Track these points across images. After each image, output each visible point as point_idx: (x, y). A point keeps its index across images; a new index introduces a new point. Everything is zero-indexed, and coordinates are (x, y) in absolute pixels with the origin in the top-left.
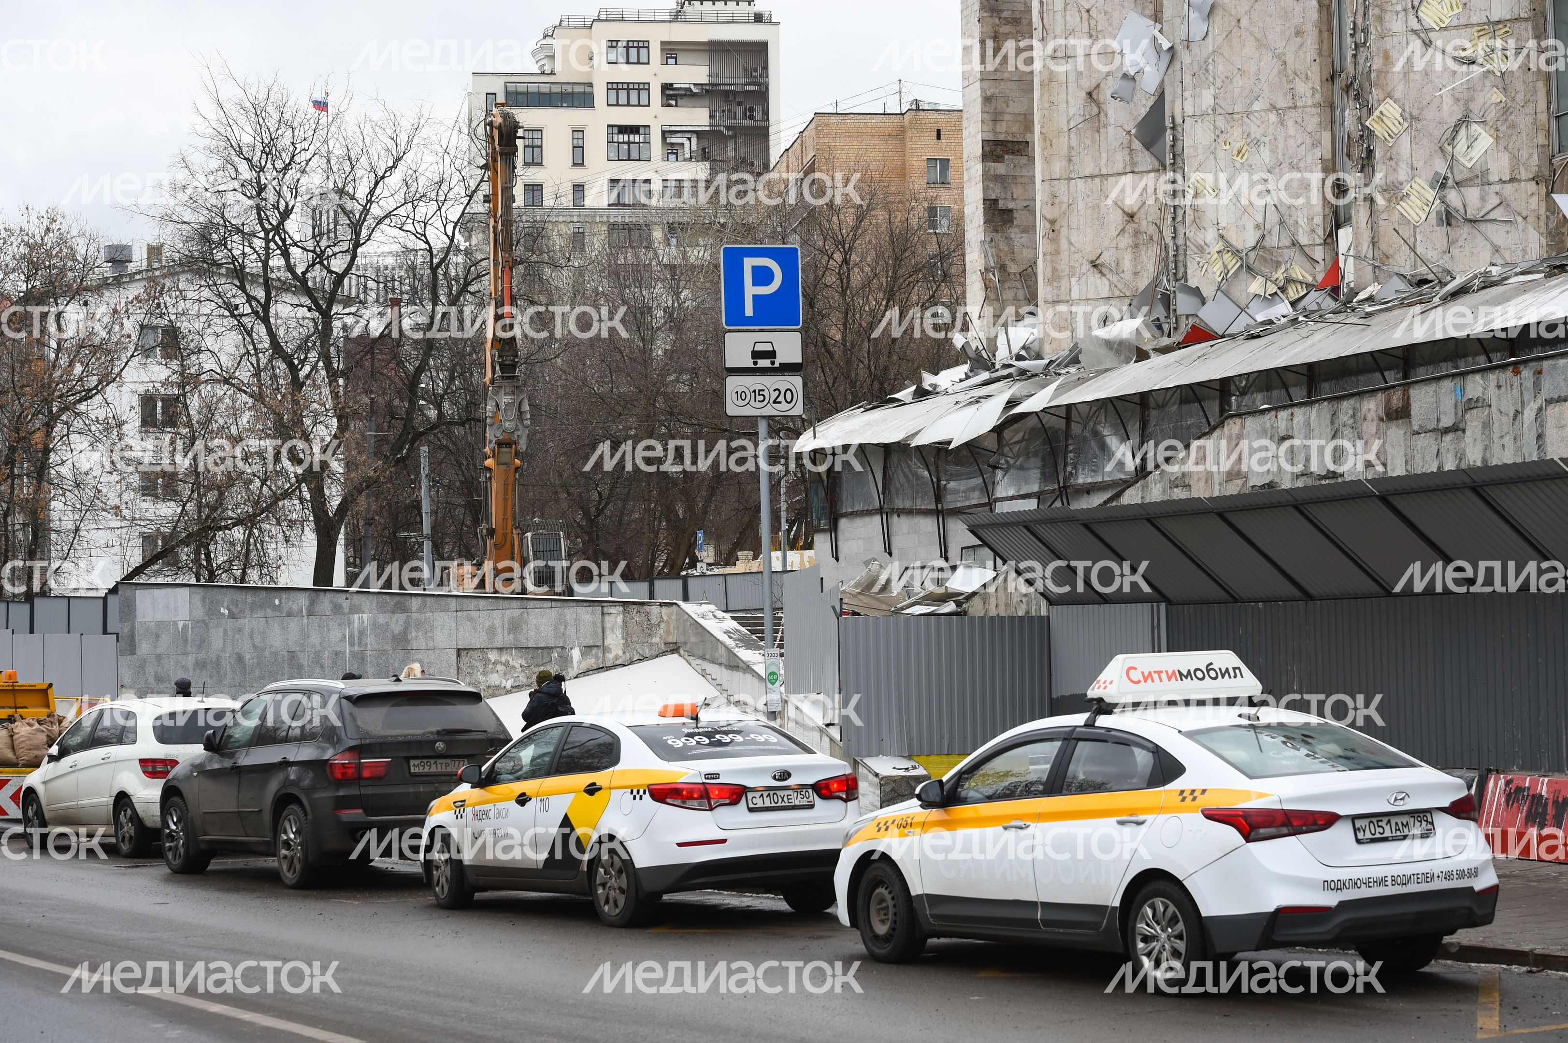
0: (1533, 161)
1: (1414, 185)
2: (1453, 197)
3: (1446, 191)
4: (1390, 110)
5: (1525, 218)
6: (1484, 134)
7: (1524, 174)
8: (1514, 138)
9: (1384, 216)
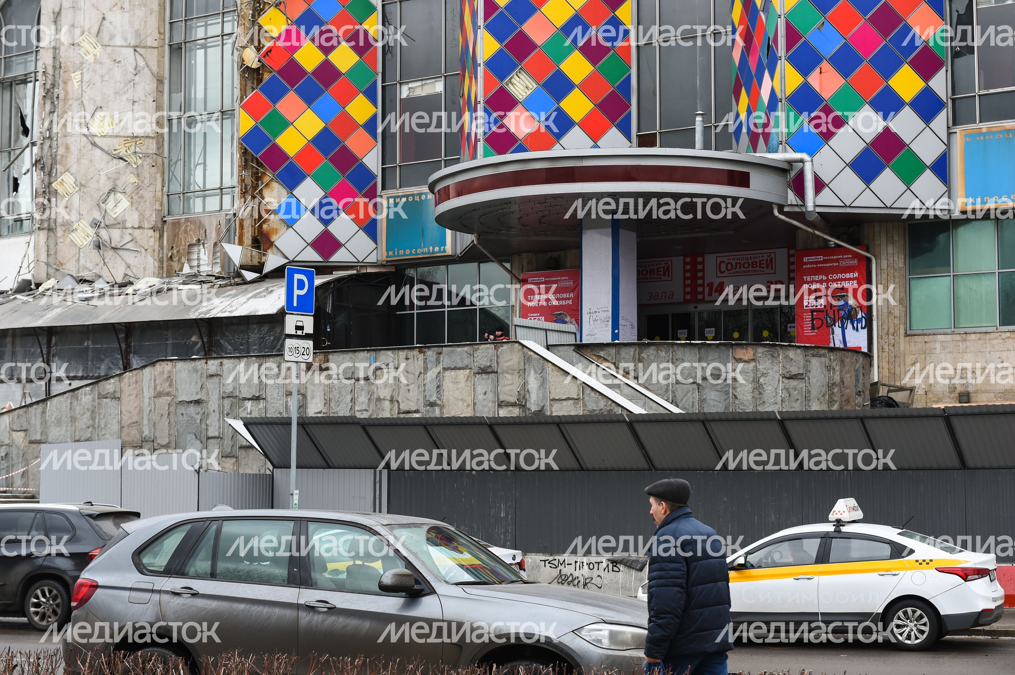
0: (152, 219)
1: (80, 224)
2: (104, 234)
3: (100, 230)
4: (68, 179)
5: (146, 250)
6: (124, 199)
7: (146, 225)
8: (142, 204)
9: (61, 240)
